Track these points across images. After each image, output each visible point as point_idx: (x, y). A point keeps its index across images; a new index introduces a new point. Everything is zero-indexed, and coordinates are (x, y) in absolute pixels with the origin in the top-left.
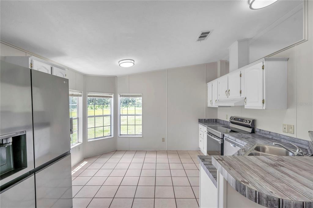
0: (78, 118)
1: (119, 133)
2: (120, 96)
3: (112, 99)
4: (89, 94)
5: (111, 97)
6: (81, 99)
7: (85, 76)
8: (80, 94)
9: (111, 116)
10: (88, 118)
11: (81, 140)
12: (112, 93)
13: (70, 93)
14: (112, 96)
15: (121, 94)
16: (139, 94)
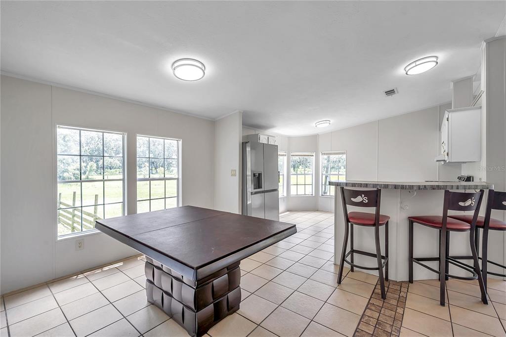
0: (283, 175)
1: (321, 193)
2: (322, 154)
3: (314, 157)
4: (292, 154)
5: (313, 156)
6: (285, 158)
7: (289, 138)
8: (285, 154)
9: (312, 175)
10: (292, 176)
11: (285, 194)
12: (313, 152)
13: (279, 153)
14: (314, 154)
15: (323, 152)
16: (343, 152)
